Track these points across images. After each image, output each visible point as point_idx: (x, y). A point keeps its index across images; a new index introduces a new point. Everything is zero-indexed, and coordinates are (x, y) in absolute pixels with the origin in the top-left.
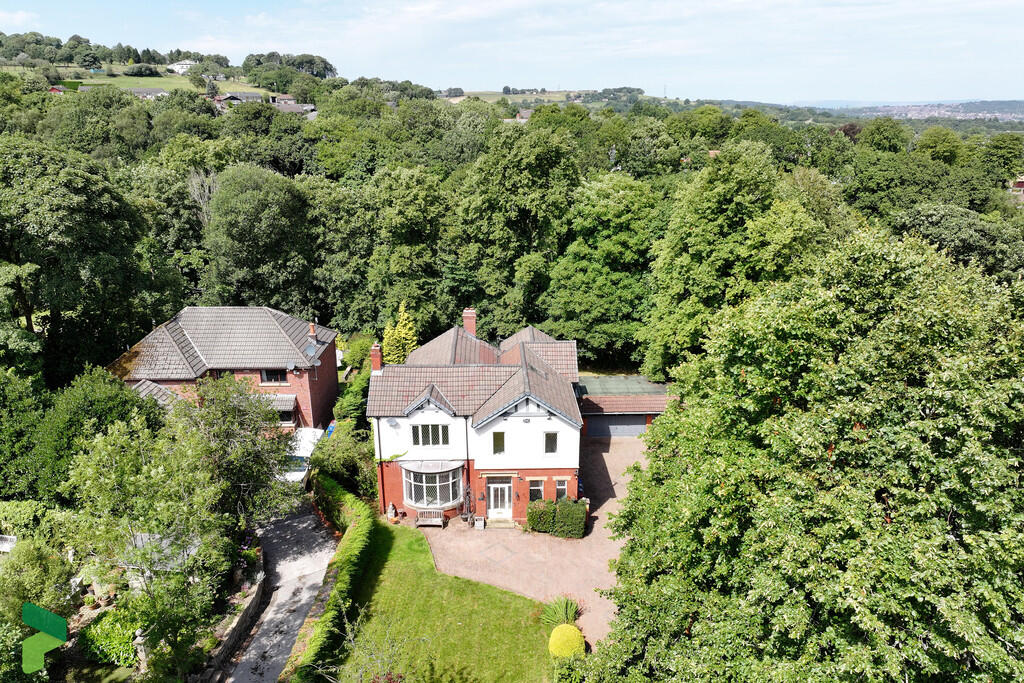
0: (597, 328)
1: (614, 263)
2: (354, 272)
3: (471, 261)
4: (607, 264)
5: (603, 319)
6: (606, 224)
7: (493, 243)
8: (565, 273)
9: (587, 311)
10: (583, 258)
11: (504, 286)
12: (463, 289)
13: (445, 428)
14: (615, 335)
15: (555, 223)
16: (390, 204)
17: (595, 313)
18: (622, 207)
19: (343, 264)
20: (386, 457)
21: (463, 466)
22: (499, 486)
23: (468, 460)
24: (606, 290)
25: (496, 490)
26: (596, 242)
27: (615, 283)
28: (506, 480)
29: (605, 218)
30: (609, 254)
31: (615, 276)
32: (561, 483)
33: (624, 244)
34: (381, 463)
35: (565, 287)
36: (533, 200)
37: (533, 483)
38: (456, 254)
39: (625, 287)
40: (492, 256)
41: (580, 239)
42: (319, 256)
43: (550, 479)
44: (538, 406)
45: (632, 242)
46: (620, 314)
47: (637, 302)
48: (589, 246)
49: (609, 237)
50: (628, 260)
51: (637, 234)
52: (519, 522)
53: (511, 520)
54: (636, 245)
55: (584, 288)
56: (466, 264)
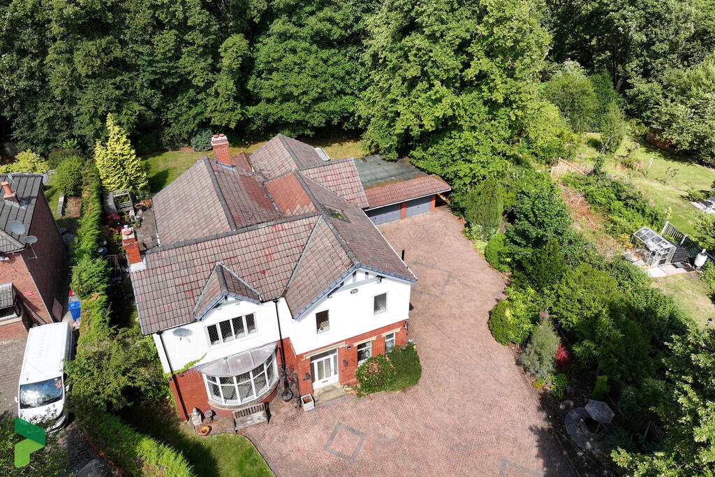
0: (316, 107)
1: (322, 41)
3: (169, 50)
4: (315, 42)
5: (321, 98)
7: (192, 28)
8: (276, 56)
9: (304, 93)
10: (290, 37)
11: (210, 75)
12: (167, 81)
13: (250, 319)
14: (333, 112)
21: (277, 349)
22: (323, 359)
23: (281, 340)
24: (319, 69)
25: (320, 364)
26: (300, 18)
27: (325, 61)
28: (333, 352)
30: (318, 33)
31: (324, 54)
32: (389, 336)
33: (331, 20)
34: (174, 377)
35: (277, 69)
37: (361, 346)
39: (336, 63)
40: (193, 43)
41: (284, 17)
43: (379, 337)
44: (366, 274)
45: (338, 16)
46: (335, 92)
47: (347, 77)
48: (294, 23)
49: (312, 13)
50: (335, 37)
51: (340, 8)
52: (349, 385)
53: (339, 386)
54: (343, 20)
55: (296, 69)
56: (164, 54)
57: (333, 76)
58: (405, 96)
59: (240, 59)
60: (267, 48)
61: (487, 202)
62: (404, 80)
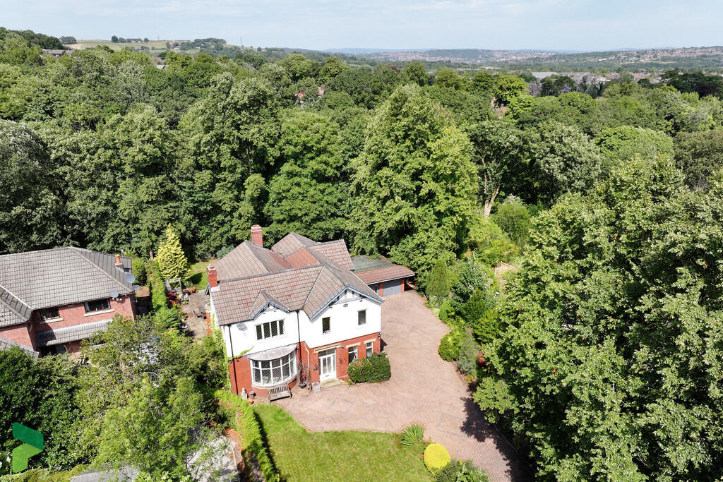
0: (315, 225)
1: (320, 177)
2: (105, 205)
3: (205, 185)
4: (314, 178)
5: (318, 219)
6: (309, 149)
7: (224, 169)
8: (285, 188)
9: (306, 214)
10: (296, 175)
11: (236, 203)
12: (202, 208)
13: (281, 322)
14: (328, 229)
15: (270, 150)
16: (130, 144)
17: (313, 215)
18: (318, 136)
19: (94, 198)
20: (237, 354)
21: (296, 349)
22: (326, 357)
23: (300, 343)
24: (317, 197)
25: (324, 360)
26: (303, 162)
27: (322, 192)
28: (331, 351)
29: (309, 145)
30: (316, 172)
31: (322, 186)
32: (369, 344)
33: (326, 163)
34: (234, 359)
35: (286, 198)
36: (254, 134)
37: (351, 349)
38: (193, 180)
39: (330, 193)
40: (225, 180)
41: (292, 161)
42: (69, 192)
43: (362, 343)
44: (353, 292)
45: (331, 160)
46: (329, 214)
47: (339, 203)
48: (299, 165)
49: (312, 158)
50: (330, 174)
51: (332, 155)
52: (343, 379)
53: (336, 379)
54: (335, 163)
55: (301, 197)
56: (201, 188)
57: (327, 202)
58: (379, 211)
59: (259, 190)
60: (278, 183)
61: (438, 277)
62: (379, 199)
